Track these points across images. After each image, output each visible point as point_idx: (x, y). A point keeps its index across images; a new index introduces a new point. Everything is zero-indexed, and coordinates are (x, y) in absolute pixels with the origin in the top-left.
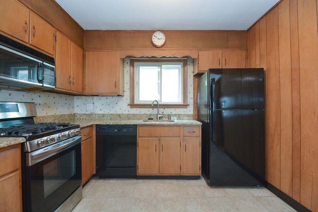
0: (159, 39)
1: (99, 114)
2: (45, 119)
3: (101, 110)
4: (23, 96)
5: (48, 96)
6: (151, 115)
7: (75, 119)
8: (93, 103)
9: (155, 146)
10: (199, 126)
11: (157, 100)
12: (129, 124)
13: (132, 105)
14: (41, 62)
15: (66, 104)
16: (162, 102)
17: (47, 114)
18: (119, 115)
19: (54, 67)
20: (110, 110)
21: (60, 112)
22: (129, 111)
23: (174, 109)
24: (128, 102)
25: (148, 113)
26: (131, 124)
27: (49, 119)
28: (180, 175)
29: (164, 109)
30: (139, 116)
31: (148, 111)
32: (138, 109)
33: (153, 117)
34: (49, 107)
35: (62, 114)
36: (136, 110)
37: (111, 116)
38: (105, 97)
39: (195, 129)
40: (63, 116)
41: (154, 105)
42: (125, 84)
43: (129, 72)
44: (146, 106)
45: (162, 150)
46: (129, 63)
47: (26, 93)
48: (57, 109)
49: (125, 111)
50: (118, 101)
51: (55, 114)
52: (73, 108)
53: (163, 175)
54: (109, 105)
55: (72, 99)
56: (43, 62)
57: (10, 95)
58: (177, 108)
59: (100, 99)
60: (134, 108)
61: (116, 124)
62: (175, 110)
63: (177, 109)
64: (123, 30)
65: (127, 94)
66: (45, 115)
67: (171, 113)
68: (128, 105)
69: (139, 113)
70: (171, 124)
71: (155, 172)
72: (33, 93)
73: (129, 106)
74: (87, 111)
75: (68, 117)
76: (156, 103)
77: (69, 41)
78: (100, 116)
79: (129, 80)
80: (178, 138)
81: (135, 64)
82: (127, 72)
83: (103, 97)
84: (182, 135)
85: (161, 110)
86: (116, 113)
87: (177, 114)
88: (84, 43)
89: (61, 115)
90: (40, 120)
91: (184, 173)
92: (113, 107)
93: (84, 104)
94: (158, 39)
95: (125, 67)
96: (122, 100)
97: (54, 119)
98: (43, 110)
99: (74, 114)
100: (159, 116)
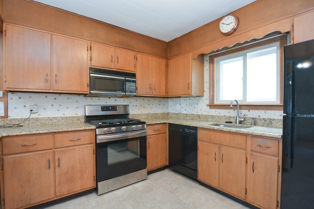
0: (229, 24)
1: (184, 114)
2: (139, 116)
3: (185, 110)
4: (124, 101)
5: (143, 100)
6: (230, 117)
7: (168, 117)
8: (180, 104)
9: (215, 154)
10: (277, 139)
11: (237, 100)
12: (189, 125)
13: (212, 106)
14: (124, 78)
15: (160, 105)
16: (247, 101)
17: (142, 112)
18: (199, 116)
19: (135, 80)
20: (192, 111)
21: (154, 111)
22: (208, 112)
23: (263, 111)
24: (207, 102)
25: (228, 115)
26: (191, 126)
27: (143, 116)
28: (245, 201)
29: (249, 111)
30: (217, 118)
31: (229, 113)
32: (217, 110)
33: (233, 120)
34: (144, 108)
35: (155, 112)
36: (216, 111)
37: (192, 116)
38: (188, 98)
39: (269, 143)
40: (156, 114)
41: (233, 105)
42: (205, 84)
43: (208, 70)
44: (226, 107)
45: (223, 161)
46: (208, 61)
47: (127, 99)
48: (151, 109)
49: (205, 111)
50: (199, 101)
51: (149, 112)
52: (167, 108)
53: (224, 191)
54: (191, 105)
55: (166, 101)
56: (125, 78)
57: (116, 100)
58: (269, 110)
59: (185, 100)
60: (213, 109)
61: (180, 124)
62: (265, 112)
63: (267, 111)
64: (194, 29)
65: (207, 94)
66: (141, 113)
67: (259, 116)
68: (208, 105)
69: (218, 115)
70: (232, 131)
71: (215, 185)
72: (131, 99)
73: (209, 107)
74: (176, 111)
75: (161, 115)
76: (235, 103)
77: (150, 57)
78: (184, 115)
79: (209, 79)
80: (244, 151)
81: (215, 60)
82: (207, 70)
83: (187, 98)
84: (249, 148)
85: (244, 112)
86: (197, 114)
87: (268, 119)
88: (168, 53)
89: (154, 114)
90: (136, 117)
91: (251, 201)
92: (194, 108)
93: (174, 105)
94: (227, 25)
95: (205, 66)
96: (202, 101)
97: (147, 116)
98: (139, 109)
99: (168, 113)
100: (238, 119)
